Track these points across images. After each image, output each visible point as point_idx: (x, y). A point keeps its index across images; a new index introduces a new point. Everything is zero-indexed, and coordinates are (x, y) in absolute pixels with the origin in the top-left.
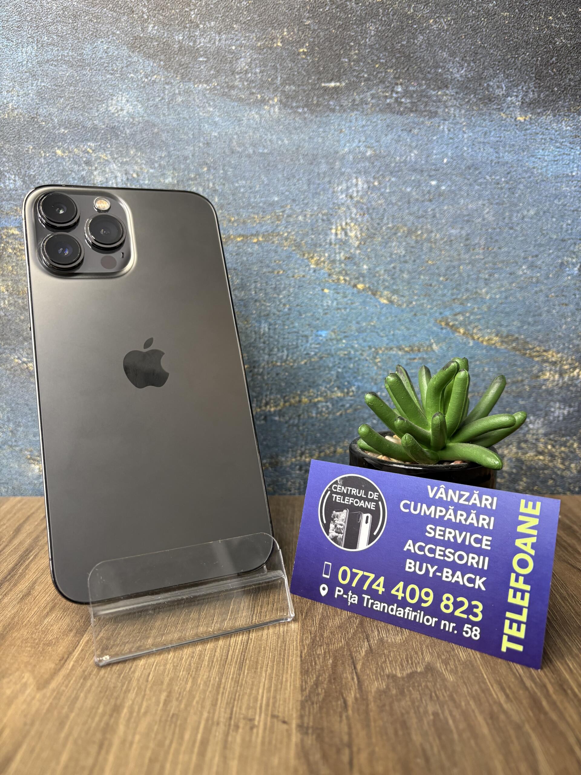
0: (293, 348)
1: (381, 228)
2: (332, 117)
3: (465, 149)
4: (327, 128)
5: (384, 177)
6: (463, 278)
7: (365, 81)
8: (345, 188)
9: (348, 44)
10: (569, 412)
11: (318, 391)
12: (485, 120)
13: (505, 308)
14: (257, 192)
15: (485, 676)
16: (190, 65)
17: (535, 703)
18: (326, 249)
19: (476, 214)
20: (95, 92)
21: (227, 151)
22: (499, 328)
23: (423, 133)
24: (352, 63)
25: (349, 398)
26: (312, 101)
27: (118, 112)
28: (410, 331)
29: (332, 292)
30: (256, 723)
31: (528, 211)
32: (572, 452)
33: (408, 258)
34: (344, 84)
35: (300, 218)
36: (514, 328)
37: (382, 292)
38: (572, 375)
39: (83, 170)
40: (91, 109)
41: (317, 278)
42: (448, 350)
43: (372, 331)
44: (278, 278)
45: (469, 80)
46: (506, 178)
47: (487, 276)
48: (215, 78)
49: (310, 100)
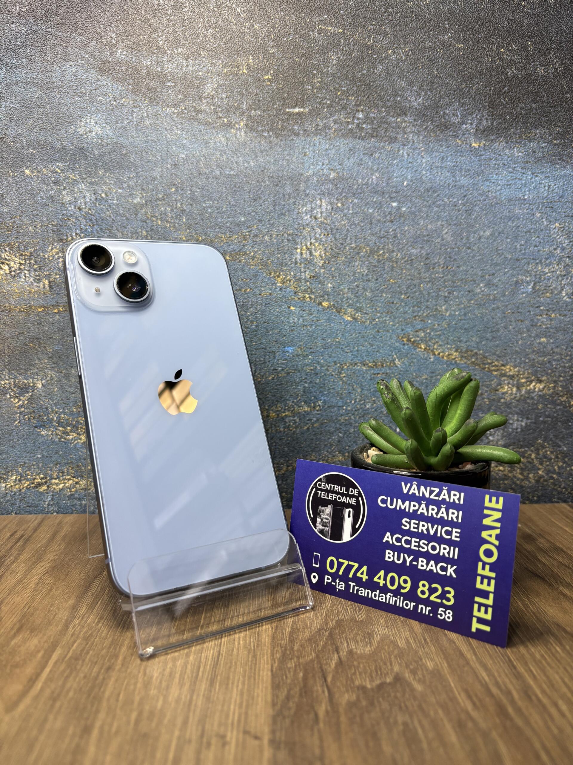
0: (261, 364)
1: (345, 248)
2: (297, 141)
3: (424, 173)
4: (292, 151)
5: (347, 199)
6: (424, 296)
7: (327, 107)
8: (310, 209)
9: (311, 72)
10: (526, 424)
11: (285, 406)
12: (442, 146)
14: (224, 212)
15: (452, 685)
16: (158, 90)
17: (502, 711)
18: (292, 268)
19: (435, 234)
20: (63, 114)
21: (194, 172)
22: (459, 343)
23: (384, 157)
24: (315, 91)
25: (316, 412)
26: (277, 125)
27: (86, 133)
28: (374, 347)
29: (297, 309)
30: (228, 739)
31: (484, 232)
32: (529, 462)
33: (370, 277)
34: (307, 110)
35: (266, 238)
36: (473, 344)
37: (346, 310)
38: (528, 388)
39: (52, 189)
40: (60, 130)
42: (410, 365)
43: (337, 347)
44: (245, 296)
45: (426, 108)
46: (463, 200)
47: (446, 294)
48: (183, 102)
49: (275, 125)
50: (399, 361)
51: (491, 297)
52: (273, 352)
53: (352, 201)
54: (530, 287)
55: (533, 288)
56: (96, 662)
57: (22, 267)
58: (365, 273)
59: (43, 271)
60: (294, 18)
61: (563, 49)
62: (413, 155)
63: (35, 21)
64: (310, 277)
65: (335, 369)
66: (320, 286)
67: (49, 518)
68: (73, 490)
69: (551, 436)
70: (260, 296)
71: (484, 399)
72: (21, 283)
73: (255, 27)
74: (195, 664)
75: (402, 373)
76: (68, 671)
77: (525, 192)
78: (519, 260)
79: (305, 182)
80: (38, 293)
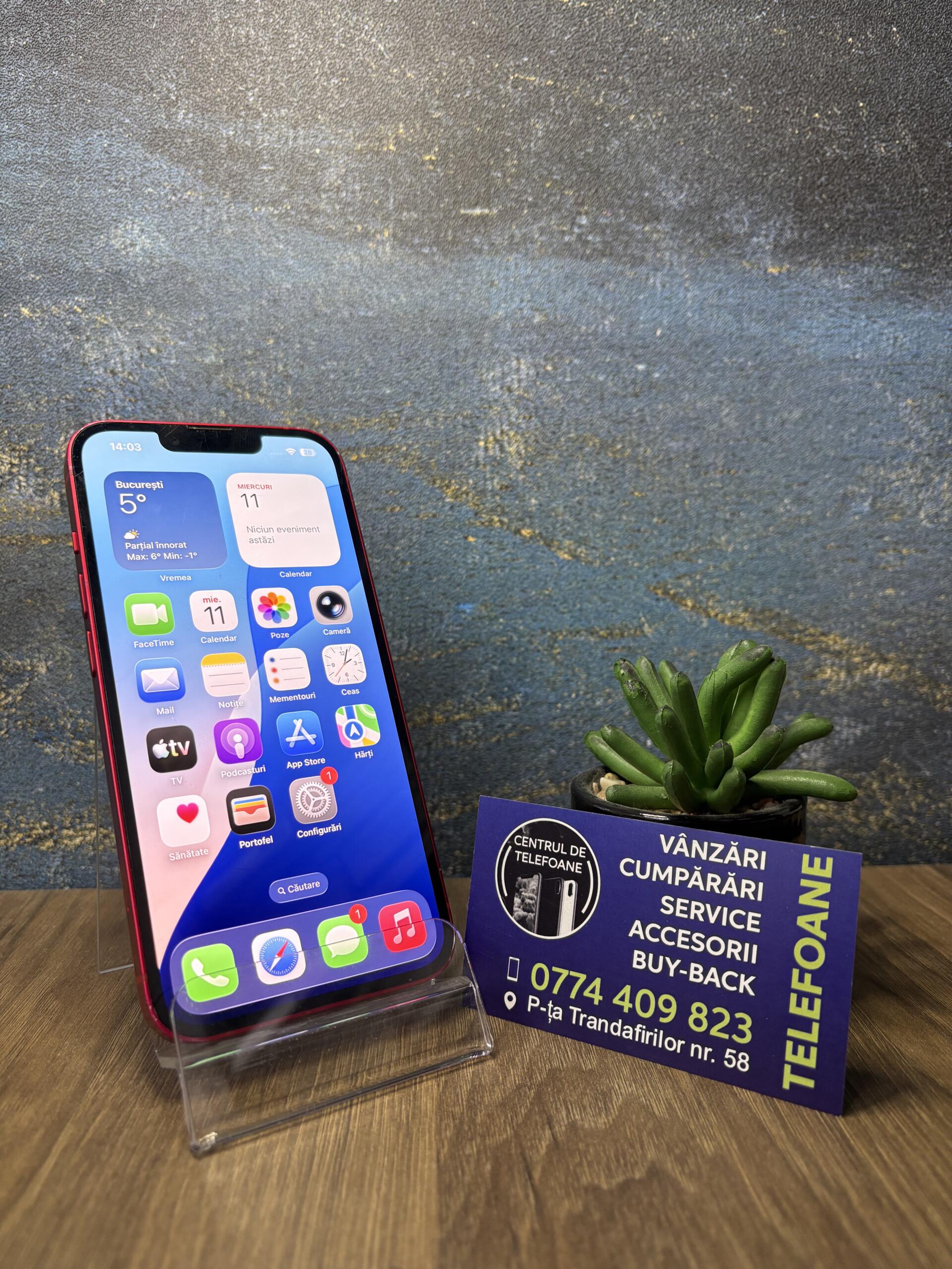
0: (419, 633)
1: (558, 439)
2: (478, 261)
3: (689, 314)
4: (469, 280)
5: (561, 358)
6: (691, 519)
7: (529, 207)
8: (500, 374)
9: (502, 149)
10: (863, 731)
11: (460, 703)
12: (718, 271)
13: (757, 566)
14: (356, 380)
15: (747, 1181)
16: (247, 177)
17: (831, 1224)
18: (470, 473)
19: (708, 418)
20: (87, 215)
21: (307, 312)
22: (749, 598)
23: (623, 288)
24: (509, 180)
25: (511, 713)
26: (445, 236)
27: (126, 247)
28: (608, 604)
29: (479, 540)
31: (790, 412)
32: (869, 797)
33: (601, 487)
34: (495, 211)
35: (428, 423)
36: (773, 598)
37: (561, 542)
38: (866, 672)
39: (66, 341)
40: (81, 242)
41: (456, 519)
42: (668, 634)
43: (546, 604)
44: (393, 518)
45: (692, 210)
46: (755, 360)
47: (728, 516)
48: (288, 197)
49: (442, 235)
50: (650, 626)
51: (803, 521)
52: (440, 613)
53: (571, 362)
54: (866, 504)
55: (872, 505)
56: (135, 1149)
57: (15, 470)
58: (592, 482)
59: (49, 477)
60: (472, 61)
61: (915, 115)
62: (672, 286)
63: (40, 62)
64: (501, 488)
65: (544, 641)
66: (517, 502)
67: (56, 896)
68: (98, 848)
69: (905, 752)
70: (417, 519)
71: (792, 691)
72: (12, 497)
73: (409, 75)
74: (305, 1151)
75: (654, 647)
76: (86, 1164)
77: (856, 347)
78: (847, 460)
79: (492, 330)
80: (41, 513)
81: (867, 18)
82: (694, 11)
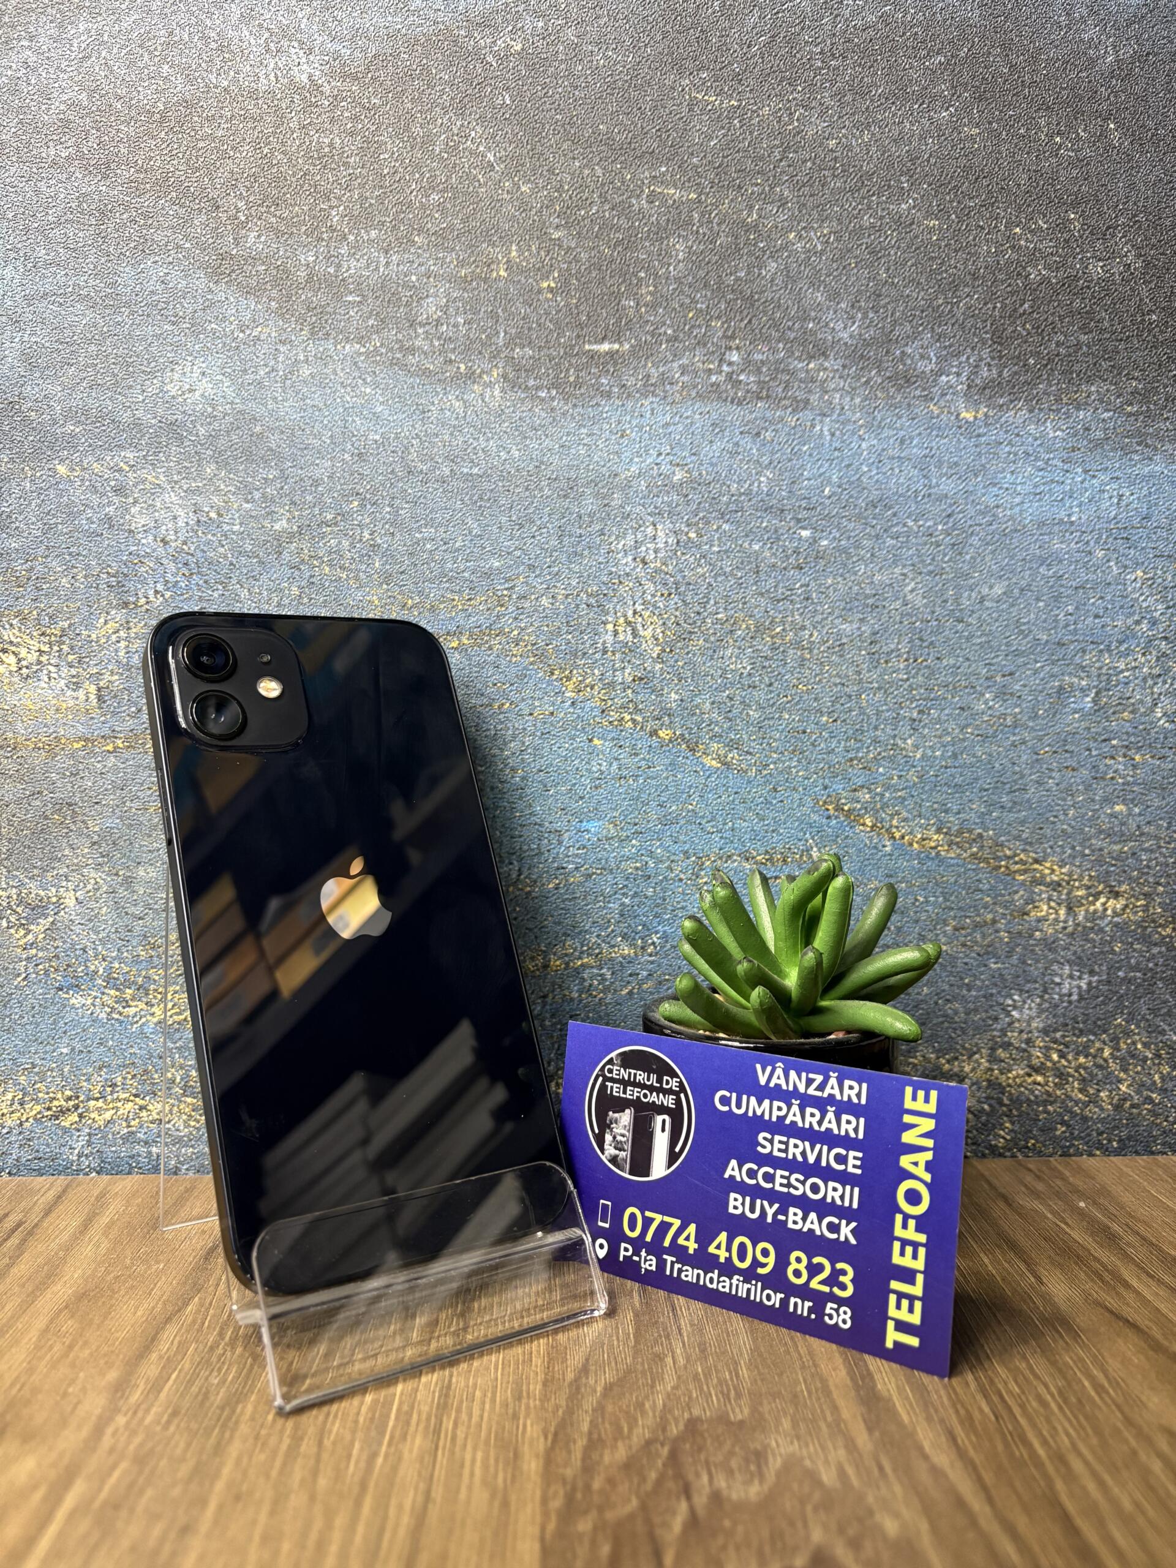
0: (531, 858)
1: (704, 621)
2: (606, 407)
3: (865, 469)
4: (596, 427)
5: (708, 523)
6: (869, 718)
7: (668, 341)
8: (632, 543)
9: (635, 274)
10: (1089, 984)
11: (582, 945)
12: (900, 418)
13: (953, 776)
14: (457, 550)
16: (328, 309)
18: (596, 661)
19: (889, 593)
20: (137, 356)
21: (398, 468)
22: (943, 815)
23: (783, 438)
24: (643, 310)
25: (646, 958)
26: (567, 376)
27: (183, 393)
28: (766, 822)
29: (607, 743)
31: (991, 587)
32: (1100, 1067)
33: (757, 679)
34: (627, 346)
35: (544, 601)
36: (973, 816)
37: (707, 746)
38: (1092, 908)
39: (109, 504)
40: (130, 387)
43: (689, 822)
44: (501, 716)
45: (867, 344)
46: (945, 524)
47: (915, 714)
48: (377, 332)
49: (562, 375)
50: (820, 851)
51: (1009, 721)
52: (558, 833)
53: (719, 527)
54: (1088, 699)
55: (1094, 701)
56: (160, 1514)
57: (44, 659)
58: (746, 672)
59: (85, 666)
60: (599, 172)
61: (1140, 228)
62: (843, 434)
63: (84, 176)
64: (634, 680)
65: (687, 868)
66: (653, 697)
67: (79, 1185)
68: (133, 1123)
69: (1144, 1011)
70: (531, 718)
72: (39, 691)
73: (523, 189)
77: (1071, 508)
78: (1064, 645)
79: (623, 489)
80: (74, 710)
81: (1077, 113)
82: (867, 109)
